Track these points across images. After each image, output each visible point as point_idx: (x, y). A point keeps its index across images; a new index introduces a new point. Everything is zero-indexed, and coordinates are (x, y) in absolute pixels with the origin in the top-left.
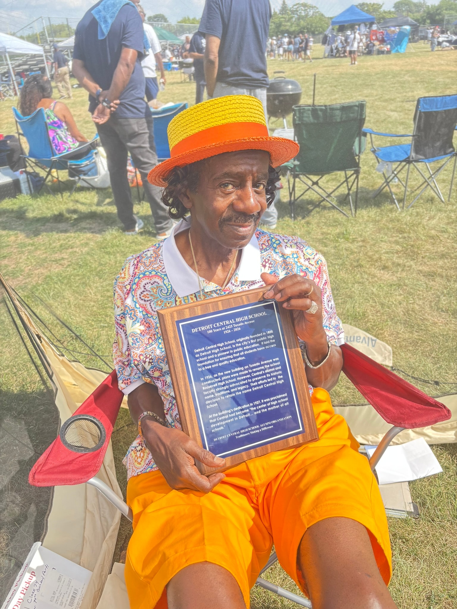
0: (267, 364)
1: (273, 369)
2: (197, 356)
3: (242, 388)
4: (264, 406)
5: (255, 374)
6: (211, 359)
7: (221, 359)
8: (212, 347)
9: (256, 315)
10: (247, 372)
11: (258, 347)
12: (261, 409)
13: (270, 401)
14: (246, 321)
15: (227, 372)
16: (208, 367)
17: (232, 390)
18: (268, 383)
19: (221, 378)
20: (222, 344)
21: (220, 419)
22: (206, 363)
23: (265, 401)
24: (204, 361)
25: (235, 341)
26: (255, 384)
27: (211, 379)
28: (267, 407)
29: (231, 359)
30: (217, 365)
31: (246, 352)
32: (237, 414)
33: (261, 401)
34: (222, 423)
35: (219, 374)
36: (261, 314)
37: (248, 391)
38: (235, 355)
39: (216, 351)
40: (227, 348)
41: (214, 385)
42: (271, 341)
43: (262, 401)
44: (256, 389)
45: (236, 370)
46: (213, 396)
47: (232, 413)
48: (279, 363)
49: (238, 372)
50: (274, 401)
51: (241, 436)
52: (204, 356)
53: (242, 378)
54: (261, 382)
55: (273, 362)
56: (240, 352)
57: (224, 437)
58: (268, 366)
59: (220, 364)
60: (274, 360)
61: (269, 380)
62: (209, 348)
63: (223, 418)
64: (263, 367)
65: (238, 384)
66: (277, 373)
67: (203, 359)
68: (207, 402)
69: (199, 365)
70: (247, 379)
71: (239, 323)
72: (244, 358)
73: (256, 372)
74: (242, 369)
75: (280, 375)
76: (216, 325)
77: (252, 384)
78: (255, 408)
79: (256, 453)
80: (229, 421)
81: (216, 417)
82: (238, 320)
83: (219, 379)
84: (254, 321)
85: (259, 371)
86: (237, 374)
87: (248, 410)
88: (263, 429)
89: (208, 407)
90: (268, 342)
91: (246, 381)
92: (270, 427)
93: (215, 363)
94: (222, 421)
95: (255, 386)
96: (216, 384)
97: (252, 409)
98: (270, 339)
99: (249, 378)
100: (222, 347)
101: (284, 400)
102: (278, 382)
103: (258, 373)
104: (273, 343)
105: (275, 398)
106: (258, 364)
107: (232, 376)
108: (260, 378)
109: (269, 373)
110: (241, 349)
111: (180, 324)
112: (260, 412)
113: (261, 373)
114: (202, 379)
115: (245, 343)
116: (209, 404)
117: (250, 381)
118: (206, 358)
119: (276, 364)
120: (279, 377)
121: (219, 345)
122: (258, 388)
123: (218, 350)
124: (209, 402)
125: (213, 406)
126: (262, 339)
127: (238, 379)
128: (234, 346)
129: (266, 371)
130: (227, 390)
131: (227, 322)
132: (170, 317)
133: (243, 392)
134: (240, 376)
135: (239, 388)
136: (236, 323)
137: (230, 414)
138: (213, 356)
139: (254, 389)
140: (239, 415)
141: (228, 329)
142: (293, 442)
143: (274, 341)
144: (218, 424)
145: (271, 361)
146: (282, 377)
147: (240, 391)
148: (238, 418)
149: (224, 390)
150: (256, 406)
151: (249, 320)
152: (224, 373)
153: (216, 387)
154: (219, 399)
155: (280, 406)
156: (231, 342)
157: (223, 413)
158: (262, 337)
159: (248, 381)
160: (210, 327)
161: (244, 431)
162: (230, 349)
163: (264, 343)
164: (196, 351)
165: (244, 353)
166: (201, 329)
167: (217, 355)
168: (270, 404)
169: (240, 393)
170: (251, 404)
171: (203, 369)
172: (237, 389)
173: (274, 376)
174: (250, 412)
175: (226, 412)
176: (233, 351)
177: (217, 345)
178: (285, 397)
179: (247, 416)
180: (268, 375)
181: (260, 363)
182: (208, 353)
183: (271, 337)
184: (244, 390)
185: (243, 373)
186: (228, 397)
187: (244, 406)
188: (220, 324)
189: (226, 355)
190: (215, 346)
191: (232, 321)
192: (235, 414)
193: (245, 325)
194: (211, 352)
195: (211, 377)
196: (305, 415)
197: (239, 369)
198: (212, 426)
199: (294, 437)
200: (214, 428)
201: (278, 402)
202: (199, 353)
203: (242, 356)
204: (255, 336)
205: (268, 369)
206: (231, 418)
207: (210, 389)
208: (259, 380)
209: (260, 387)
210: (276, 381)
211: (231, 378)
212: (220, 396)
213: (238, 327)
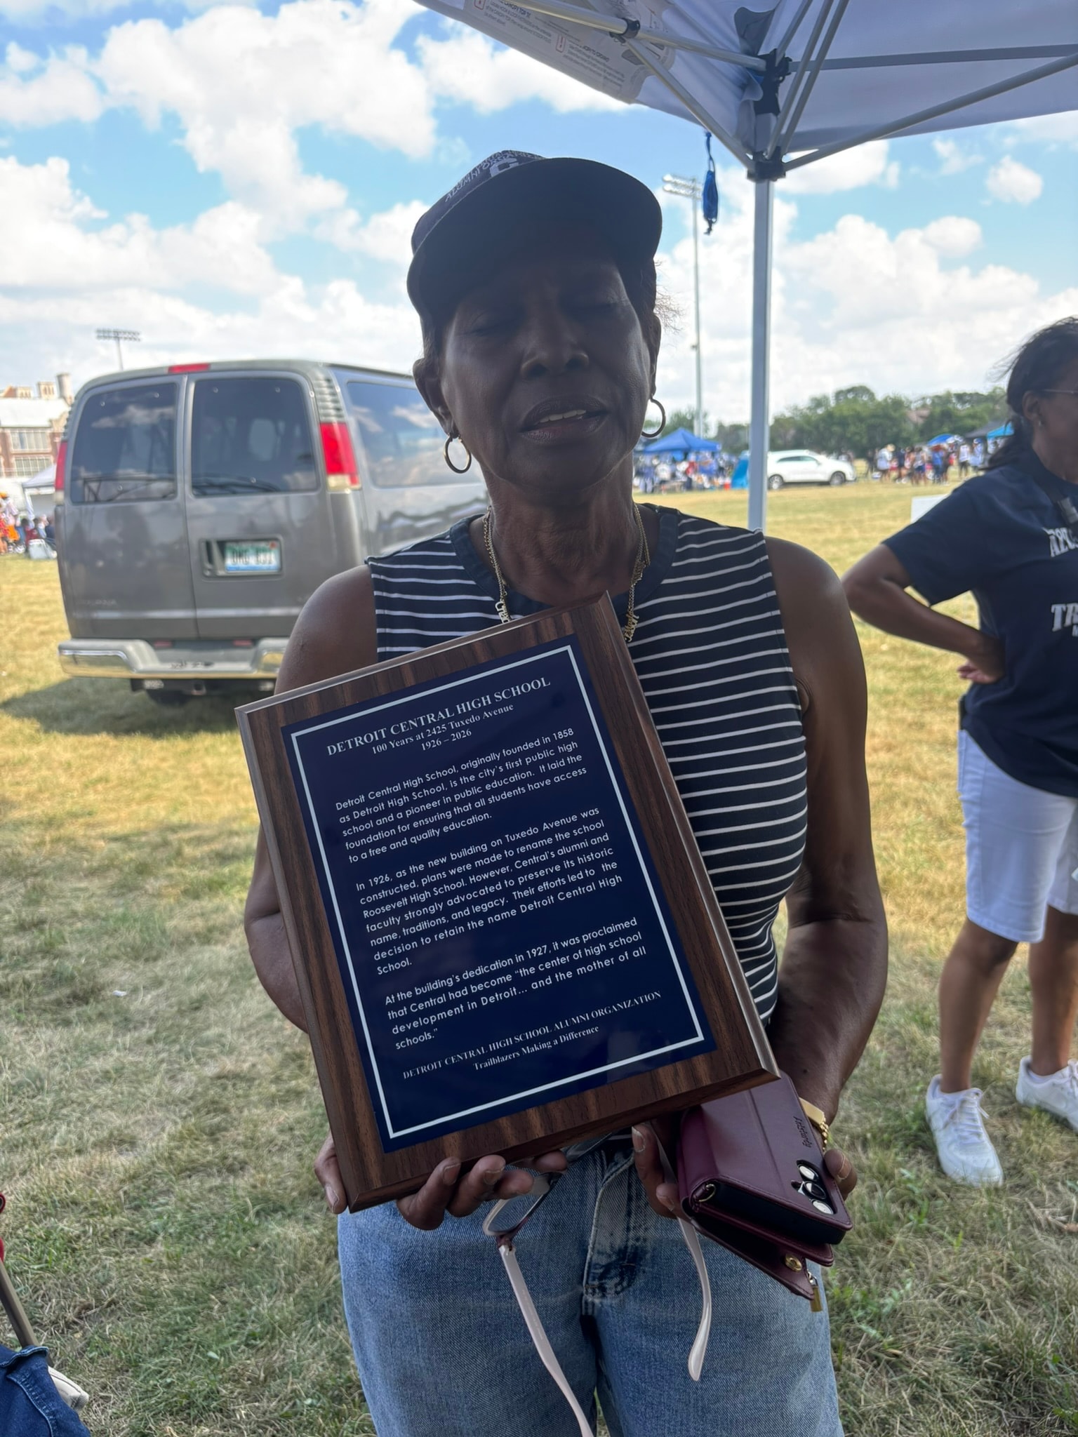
0: (562, 829)
1: (585, 844)
2: (343, 820)
3: (485, 908)
4: (563, 960)
5: (525, 863)
6: (386, 827)
7: (415, 825)
8: (388, 790)
9: (517, 691)
10: (499, 857)
11: (531, 780)
12: (552, 971)
13: (581, 946)
14: (488, 708)
15: (436, 862)
16: (378, 851)
17: (456, 916)
18: (570, 886)
19: (418, 882)
20: (415, 783)
21: (421, 1006)
22: (371, 839)
23: (565, 944)
24: (365, 834)
25: (458, 768)
26: (526, 893)
27: (387, 886)
28: (572, 965)
29: (446, 822)
30: (405, 842)
31: (492, 800)
32: (474, 989)
33: (550, 947)
34: (426, 1021)
35: (413, 869)
36: (531, 686)
37: (505, 914)
38: (457, 810)
39: (401, 802)
40: (432, 791)
41: (399, 904)
42: (571, 759)
43: (556, 946)
44: (530, 907)
45: (465, 852)
46: (394, 936)
47: (458, 987)
48: (601, 824)
49: (471, 859)
50: (593, 943)
51: (492, 1061)
52: (363, 820)
53: (486, 876)
54: (546, 885)
55: (582, 822)
56: (474, 799)
57: (434, 1066)
58: (567, 835)
59: (414, 840)
60: (584, 815)
61: (573, 878)
62: (378, 794)
63: (431, 1002)
64: (550, 841)
65: (474, 895)
66: (599, 855)
67: (362, 828)
68: (378, 956)
69: (348, 846)
70: (500, 878)
71: (467, 715)
72: (486, 815)
73: (528, 855)
74: (484, 848)
75: (608, 860)
76: (397, 729)
77: (517, 894)
78: (532, 970)
79: (548, 1120)
80: (450, 1013)
81: (407, 1002)
82: (461, 708)
83: (413, 884)
84: (511, 708)
85: (538, 852)
86: (469, 867)
87: (509, 978)
88: (564, 1038)
89: (381, 971)
90: (562, 763)
91: (499, 886)
92: (588, 1032)
93: (398, 837)
94: (427, 1012)
95: (527, 900)
96: (405, 901)
97: (523, 972)
98: (566, 754)
99: (508, 876)
100: (417, 790)
101: (629, 940)
102: (601, 884)
103: (535, 859)
104: (576, 766)
105: (595, 934)
106: (532, 831)
107: (453, 872)
108: (542, 873)
109: (570, 857)
110: (475, 791)
111: (294, 736)
112: (549, 981)
113: (545, 857)
114: (360, 887)
115: (487, 772)
116: (383, 962)
117: (512, 883)
118: (369, 825)
119: (592, 827)
120: (605, 867)
121: (407, 784)
122: (537, 905)
123: (406, 798)
124: (384, 955)
125: (398, 966)
126: (540, 756)
127: (472, 879)
128: (454, 784)
129: (562, 851)
130: (438, 915)
131: (431, 718)
132: (263, 720)
133: (490, 919)
134: (476, 871)
135: (477, 909)
136: (458, 718)
137: (453, 989)
138: (391, 818)
139: (524, 909)
140: (480, 994)
141: (434, 737)
142: (676, 1083)
143: (579, 758)
144: (415, 1024)
145: (574, 818)
146: (614, 865)
147: (481, 915)
148: (479, 1003)
149: (428, 917)
150: (536, 961)
151: (495, 705)
152: (426, 866)
153: (404, 910)
154: (415, 944)
155: (616, 960)
156: (445, 773)
157: (430, 987)
158: (542, 748)
159: (503, 885)
160: (380, 735)
161: (499, 1045)
162: (444, 794)
163: (547, 768)
164: (340, 806)
165: (487, 802)
166: (353, 743)
167: (404, 815)
168: (583, 953)
169: (481, 923)
170: (520, 958)
171: (364, 856)
172: (471, 910)
173: (588, 865)
174: (519, 982)
175: (438, 984)
176: (453, 799)
177: (402, 786)
178: (630, 931)
179: (507, 995)
180: (567, 864)
181: (541, 827)
182: (376, 809)
183: (570, 747)
184: (492, 912)
185: (487, 861)
186: (441, 936)
187: (496, 965)
188: (408, 725)
189: (432, 812)
190: (398, 788)
191: (445, 715)
192: (469, 990)
193: (484, 721)
194: (386, 805)
195: (387, 879)
196: (710, 989)
197: (473, 850)
198: (396, 1030)
199: (679, 1065)
200: (401, 1037)
201: (608, 947)
202: (348, 811)
203: (481, 811)
204: (519, 749)
205: (567, 843)
206: (456, 1003)
207: (384, 917)
208: (540, 881)
209: (545, 903)
210: (595, 879)
211: (451, 880)
212: (416, 937)
213: (465, 728)
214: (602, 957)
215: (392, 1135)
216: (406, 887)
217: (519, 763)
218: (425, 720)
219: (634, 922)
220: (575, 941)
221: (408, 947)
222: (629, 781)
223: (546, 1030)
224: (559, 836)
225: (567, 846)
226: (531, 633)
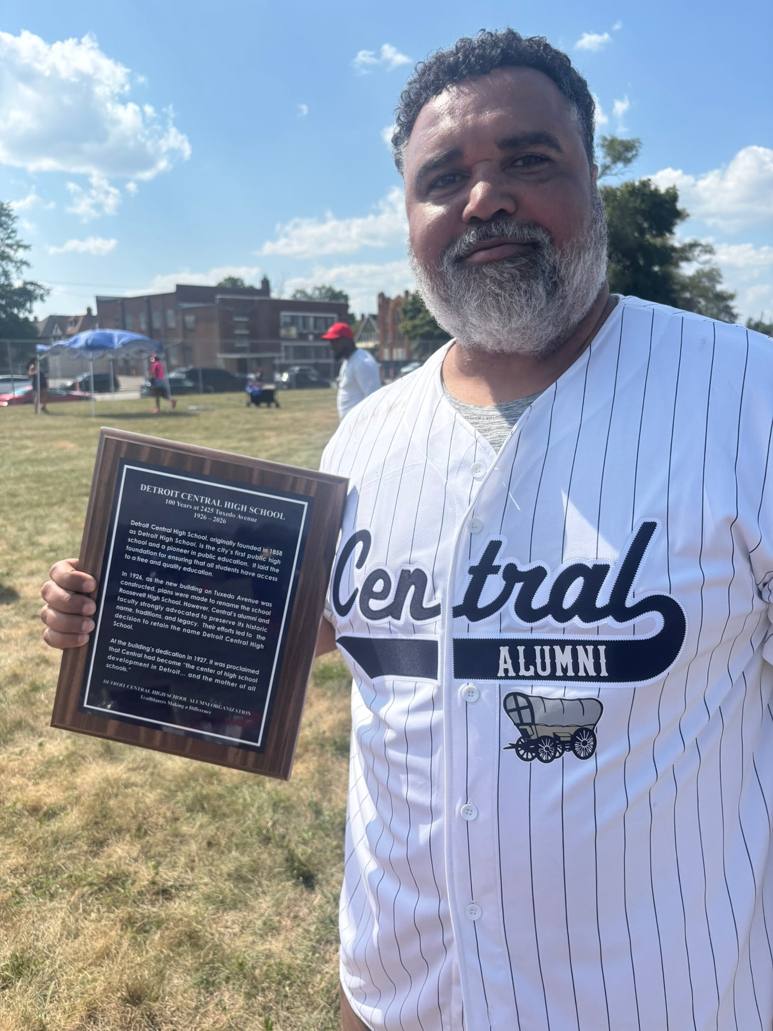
0: (247, 604)
1: (254, 619)
2: (132, 532)
3: (185, 622)
4: (211, 671)
5: (218, 611)
6: (153, 549)
7: (170, 557)
8: (164, 529)
9: (264, 512)
10: (206, 600)
11: (245, 568)
12: (203, 673)
13: (224, 669)
14: (243, 513)
15: (171, 584)
16: (142, 560)
17: (167, 618)
18: (235, 637)
19: (156, 589)
20: (181, 533)
21: (128, 653)
22: (141, 551)
23: (216, 664)
24: (140, 547)
25: (208, 538)
26: (210, 627)
27: (138, 582)
28: (214, 676)
29: (187, 565)
30: (159, 563)
31: (218, 567)
32: (159, 660)
33: (208, 661)
34: (127, 661)
35: (157, 580)
36: (273, 514)
37: (193, 632)
38: (196, 562)
39: (168, 540)
40: (188, 543)
41: (141, 595)
42: (272, 569)
43: (211, 662)
44: (209, 635)
45: (188, 587)
46: (130, 610)
47: (150, 654)
48: (269, 613)
49: (190, 593)
50: (231, 671)
51: (151, 699)
52: (142, 538)
53: (193, 606)
54: (223, 629)
55: (259, 606)
56: (209, 561)
57: (121, 685)
58: (248, 609)
59: (165, 565)
60: (263, 603)
61: (238, 633)
62: (157, 528)
63: (134, 654)
64: (237, 607)
65: (182, 612)
66: (259, 629)
67: (139, 542)
68: (117, 616)
69: (128, 548)
70: (201, 612)
71: (228, 510)
72: (210, 574)
73: (221, 608)
74: (200, 591)
75: (262, 634)
76: (185, 496)
77: (205, 625)
78: (193, 667)
80: (141, 664)
81: (122, 647)
82: (227, 505)
83: (153, 589)
84: (255, 521)
85: (228, 609)
86: (187, 596)
87: (179, 664)
88: (191, 708)
89: (115, 624)
90: (266, 568)
91: (198, 615)
92: (205, 712)
93: (159, 559)
94: (129, 657)
95: (209, 631)
96: (144, 595)
97: (188, 665)
98: (271, 565)
99: (205, 613)
100: (181, 538)
101: (250, 680)
102: (252, 644)
103: (224, 612)
104: (273, 574)
105: (235, 668)
106: (230, 596)
107: (177, 594)
108: (224, 621)
109: (245, 621)
110: (211, 557)
111: (126, 467)
112: (199, 677)
113: (230, 614)
114: (124, 574)
115: (223, 550)
116: (119, 620)
117: (205, 617)
118: (144, 543)
119: (264, 612)
120: (259, 637)
122: (213, 636)
123: (171, 539)
124: (121, 616)
125: (125, 626)
126: (257, 557)
127: (185, 604)
128: (202, 546)
129: (241, 616)
130: (158, 612)
131: (208, 501)
132: (114, 447)
133: (184, 630)
134: (190, 601)
135: (180, 621)
136: (223, 509)
137: (148, 654)
138: (158, 546)
139: (205, 634)
140: (160, 664)
141: (204, 513)
143: (277, 571)
144: (121, 660)
145: (257, 602)
146: (264, 638)
147: (181, 625)
148: (158, 668)
149: (153, 610)
150: (197, 664)
151: (247, 514)
152: (165, 582)
153: (142, 599)
154: (139, 620)
155: (238, 686)
156: (200, 537)
157: (137, 646)
158: (259, 554)
159: (200, 616)
160: (174, 494)
161: (157, 693)
162: (194, 549)
163: (257, 566)
164: (133, 523)
165: (215, 566)
166: (157, 490)
167: (166, 548)
168: (223, 673)
169: (179, 629)
170: (190, 658)
171: (134, 558)
172: (177, 619)
173: (250, 631)
174: (183, 668)
175: (141, 647)
176: (197, 554)
177: (173, 531)
178: (253, 676)
179: (174, 672)
180: (240, 624)
181: (236, 597)
182: (152, 536)
183: (276, 562)
184: (187, 627)
185: (198, 599)
186: (155, 624)
187: (176, 655)
188: (193, 497)
189: (182, 555)
190: (169, 531)
191: (217, 503)
192: (156, 658)
193: (236, 519)
194: (159, 537)
195: (141, 578)
196: (277, 726)
197: (193, 588)
198: (110, 657)
199: (241, 751)
200: (111, 662)
201: (237, 677)
202: (137, 528)
203: (208, 570)
204: (248, 547)
205: (245, 613)
206: (146, 661)
207: (130, 597)
208: (221, 625)
209: (217, 637)
210: (250, 640)
211: (173, 597)
212: (142, 617)
213: (224, 517)
214: (232, 680)
216: (149, 588)
217: (243, 555)
218: (204, 500)
219: (257, 672)
221: (135, 620)
222: (297, 599)
223: (185, 699)
224: (243, 607)
225: (244, 614)
226: (290, 482)
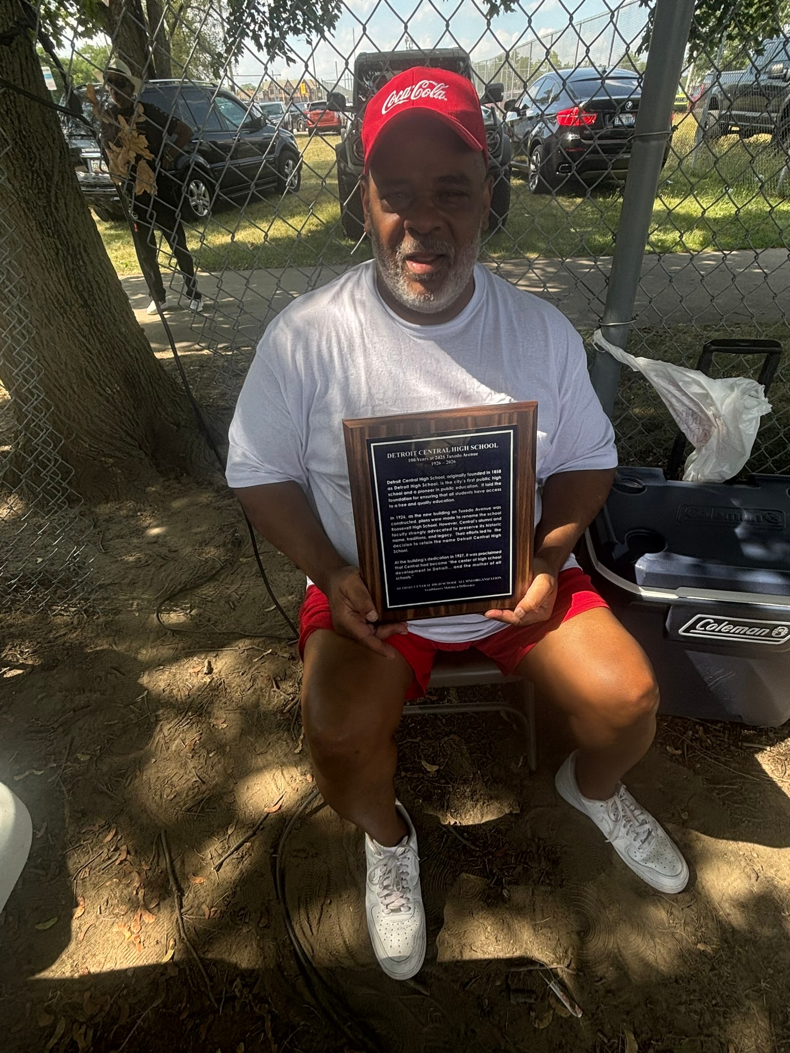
0: (483, 512)
1: (491, 520)
2: (389, 489)
3: (443, 536)
4: (469, 560)
5: (464, 522)
6: (408, 496)
7: (421, 497)
8: (412, 480)
9: (482, 447)
10: (454, 518)
11: (476, 489)
12: (463, 564)
13: (477, 557)
14: (466, 452)
15: (427, 515)
16: (402, 505)
17: (430, 537)
18: (480, 535)
19: (417, 521)
20: (425, 479)
21: (409, 567)
22: (400, 500)
23: (471, 555)
24: (398, 497)
25: (446, 477)
26: (461, 534)
27: (404, 520)
28: (472, 563)
29: (435, 499)
30: (415, 504)
31: (457, 494)
32: (431, 564)
33: (465, 555)
34: (410, 572)
35: (416, 515)
36: (489, 446)
37: (450, 540)
38: (441, 495)
39: (417, 486)
40: (432, 484)
41: (407, 528)
42: (496, 484)
43: (467, 555)
44: (461, 539)
45: (440, 513)
46: (403, 540)
47: (425, 562)
48: (500, 513)
49: (442, 516)
50: (482, 556)
51: (432, 589)
52: (398, 491)
53: (446, 524)
54: (470, 532)
55: (492, 511)
56: (451, 491)
57: (410, 587)
58: (485, 515)
59: (419, 504)
60: (494, 508)
61: (482, 532)
62: (407, 481)
63: (413, 566)
64: (477, 515)
65: (440, 531)
66: (495, 525)
67: (397, 494)
68: (395, 546)
69: (390, 500)
70: (452, 526)
71: (457, 453)
72: (453, 500)
73: (466, 519)
74: (449, 513)
75: (498, 527)
76: (422, 453)
77: (457, 534)
78: (456, 562)
79: (447, 610)
80: (419, 571)
81: (403, 565)
82: (454, 449)
83: (415, 522)
84: (477, 454)
85: (471, 519)
86: (440, 519)
87: (446, 563)
88: (460, 586)
89: (395, 552)
90: (492, 484)
91: (451, 529)
92: (471, 586)
93: (413, 501)
94: (411, 569)
95: (461, 537)
96: (410, 527)
97: (452, 562)
98: (495, 481)
99: (455, 526)
101: (496, 558)
102: (493, 536)
103: (468, 522)
104: (498, 487)
105: (485, 554)
106: (472, 510)
107: (433, 520)
108: (470, 527)
109: (483, 523)
110: (451, 488)
111: (372, 445)
112: (461, 566)
113: (472, 522)
114: (392, 518)
115: (458, 481)
116: (396, 549)
117: (456, 529)
118: (400, 494)
119: (496, 514)
120: (496, 530)
121: (421, 479)
122: (464, 539)
123: (419, 485)
124: (397, 546)
125: (402, 551)
126: (483, 479)
127: (440, 524)
128: (442, 483)
129: (481, 521)
130: (423, 535)
131: (439, 451)
132: (358, 433)
133: (444, 541)
134: (443, 522)
135: (439, 536)
136: (452, 454)
137: (423, 563)
138: (411, 492)
139: (458, 539)
140: (433, 566)
141: (438, 460)
143: (500, 484)
144: (405, 572)
145: (490, 508)
146: (500, 530)
147: (441, 539)
148: (432, 569)
149: (418, 535)
150: (458, 559)
151: (470, 451)
152: (422, 515)
153: (409, 531)
154: (411, 544)
155: (489, 564)
156: (439, 478)
157: (414, 561)
158: (484, 476)
159: (453, 529)
160: (413, 453)
161: (436, 584)
162: (437, 487)
163: (485, 485)
164: (389, 482)
165: (455, 494)
166: (400, 455)
167: (417, 492)
168: (477, 559)
169: (440, 541)
170: (452, 557)
171: (396, 506)
172: (437, 536)
173: (489, 528)
174: (449, 565)
175: (417, 560)
176: (440, 490)
177: (419, 479)
178: (498, 555)
179: (443, 568)
180: (481, 526)
181: (475, 509)
182: (405, 487)
183: (497, 478)
184: (445, 538)
185: (449, 518)
186: (422, 543)
187: (442, 558)
188: (427, 452)
189: (430, 494)
190: (416, 480)
191: (446, 451)
192: (429, 564)
193: (463, 458)
194: (410, 486)
195: (404, 517)
196: (520, 579)
197: (443, 513)
198: (397, 573)
200: (399, 576)
201: (487, 559)
202: (392, 486)
203: (451, 498)
204: (475, 474)
205: (483, 518)
206: (423, 568)
207: (400, 532)
208: (468, 530)
209: (468, 539)
210: (490, 534)
211: (432, 523)
212: (412, 542)
213: (453, 459)
214: (484, 562)
215: (389, 607)
216: (412, 522)
217: (473, 480)
218: (436, 451)
219: (500, 552)
220: (474, 555)
221: (408, 545)
222: (518, 498)
223: (455, 582)
224: (481, 515)
226: (497, 418)
